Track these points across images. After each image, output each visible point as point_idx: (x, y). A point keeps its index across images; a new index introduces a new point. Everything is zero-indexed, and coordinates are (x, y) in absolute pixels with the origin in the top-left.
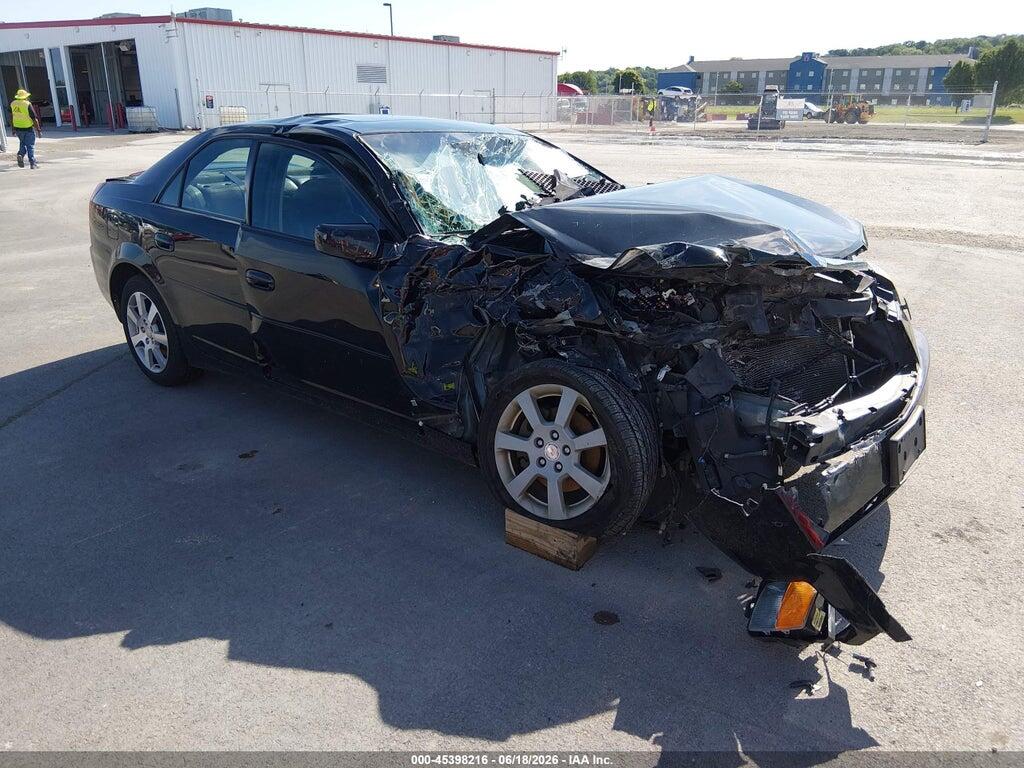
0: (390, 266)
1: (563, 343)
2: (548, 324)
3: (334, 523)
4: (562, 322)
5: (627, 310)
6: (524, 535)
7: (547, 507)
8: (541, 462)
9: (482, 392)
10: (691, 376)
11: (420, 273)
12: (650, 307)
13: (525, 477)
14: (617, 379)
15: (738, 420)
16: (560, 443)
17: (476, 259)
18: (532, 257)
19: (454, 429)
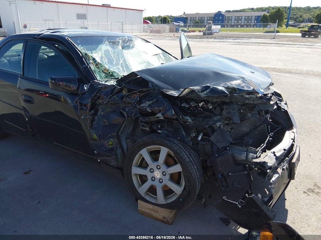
0: (82, 95)
1: (159, 127)
2: (152, 118)
3: (64, 207)
4: (158, 117)
5: (185, 112)
6: (147, 211)
7: (157, 198)
8: (153, 179)
9: (125, 146)
10: (213, 138)
11: (96, 97)
12: (195, 110)
13: (147, 186)
14: (182, 141)
15: (234, 157)
16: (161, 170)
17: (121, 90)
18: (144, 90)
19: (113, 163)
